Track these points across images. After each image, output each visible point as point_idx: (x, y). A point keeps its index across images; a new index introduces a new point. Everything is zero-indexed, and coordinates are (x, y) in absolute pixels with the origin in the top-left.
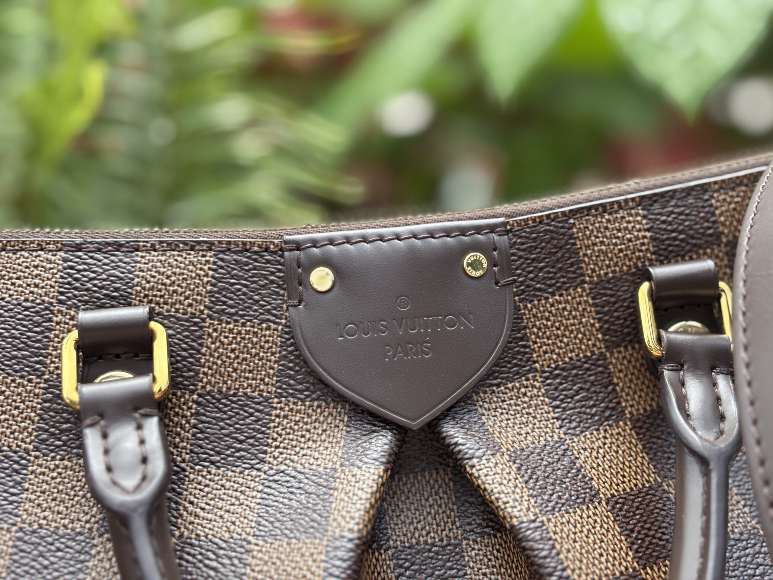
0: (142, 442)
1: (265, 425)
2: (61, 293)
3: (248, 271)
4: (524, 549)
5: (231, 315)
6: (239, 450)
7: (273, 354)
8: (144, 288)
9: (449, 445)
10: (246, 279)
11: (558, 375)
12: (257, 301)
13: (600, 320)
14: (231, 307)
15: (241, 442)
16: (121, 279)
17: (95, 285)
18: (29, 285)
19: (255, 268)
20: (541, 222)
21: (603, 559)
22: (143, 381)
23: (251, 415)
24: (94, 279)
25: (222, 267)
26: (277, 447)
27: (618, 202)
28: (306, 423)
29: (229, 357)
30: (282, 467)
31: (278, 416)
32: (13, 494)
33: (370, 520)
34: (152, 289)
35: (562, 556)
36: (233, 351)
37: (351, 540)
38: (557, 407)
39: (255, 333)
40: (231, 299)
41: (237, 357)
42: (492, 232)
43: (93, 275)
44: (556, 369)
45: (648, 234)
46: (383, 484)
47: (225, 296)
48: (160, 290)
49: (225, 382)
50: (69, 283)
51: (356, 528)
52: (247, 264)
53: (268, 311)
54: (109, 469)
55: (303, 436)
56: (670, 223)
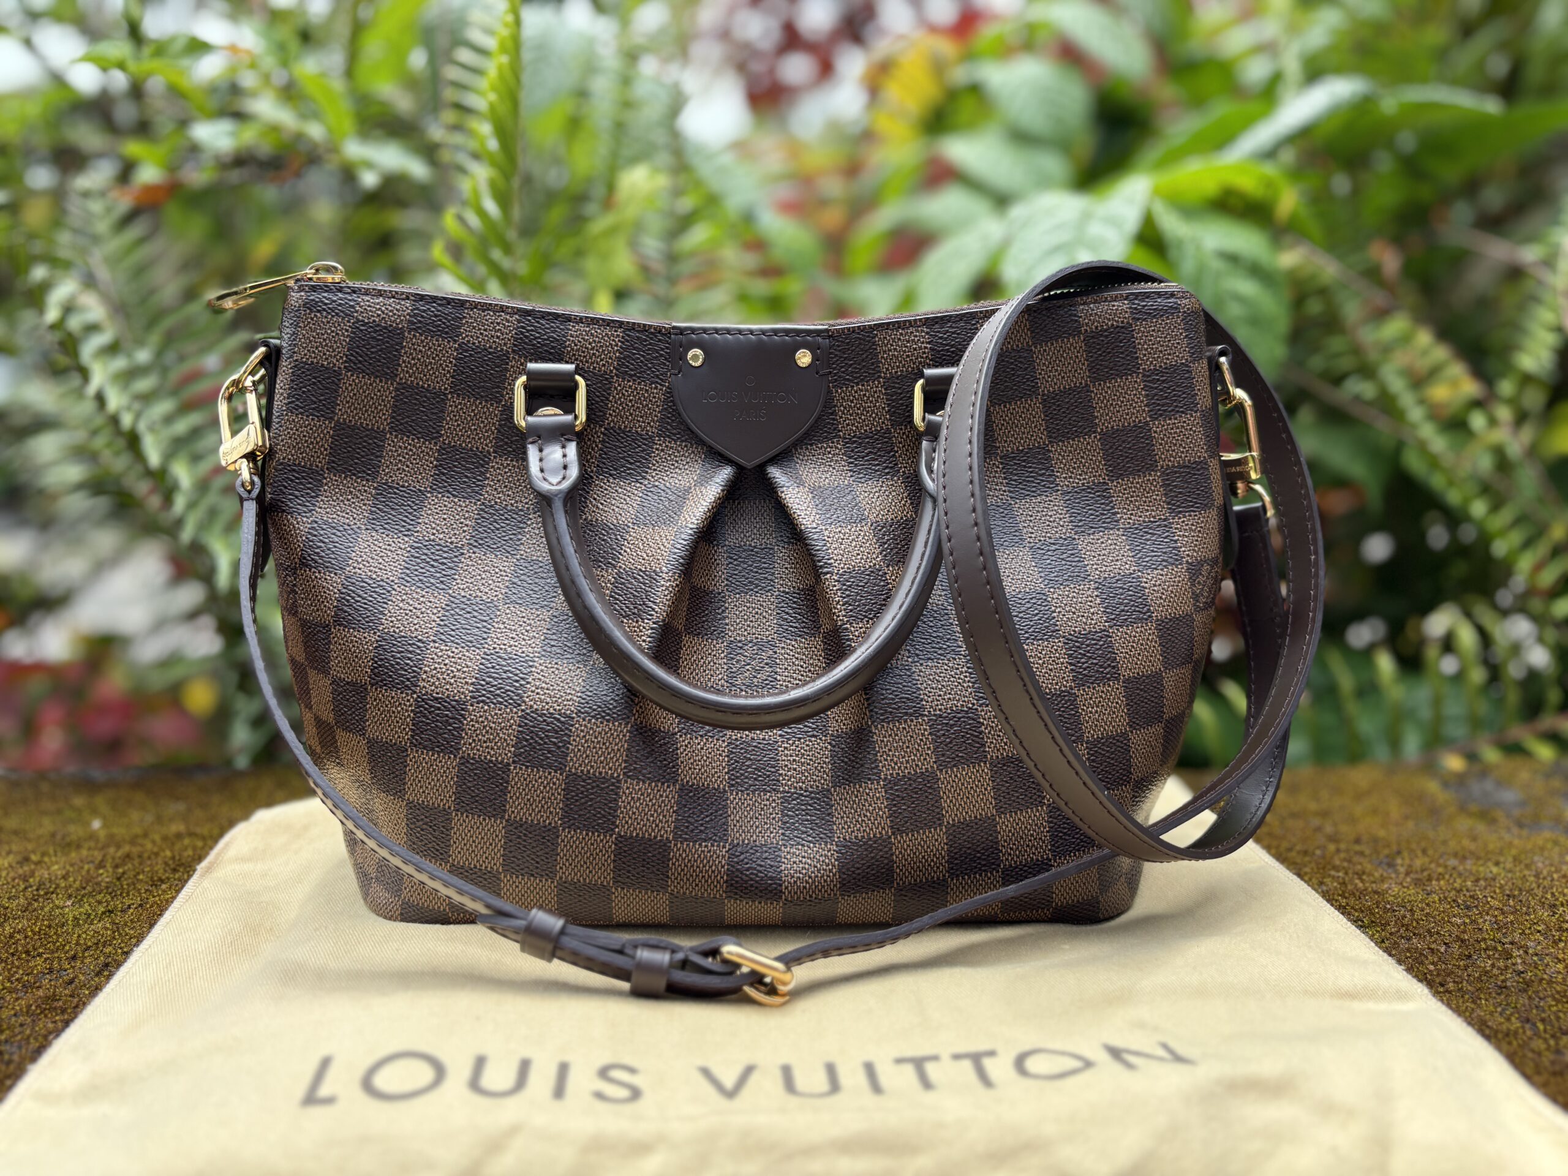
0: (565, 456)
1: (648, 454)
2: (515, 345)
3: (646, 345)
4: (807, 545)
5: (631, 376)
6: (629, 469)
7: (658, 406)
8: (573, 349)
9: (770, 478)
10: (644, 352)
11: (855, 442)
12: (650, 368)
13: (889, 405)
14: (632, 370)
15: (631, 464)
16: (558, 340)
17: (539, 343)
18: (492, 336)
19: (650, 344)
20: (853, 331)
21: (859, 557)
22: (569, 418)
23: (640, 446)
24: (539, 338)
25: (628, 341)
26: (655, 470)
27: (909, 321)
28: (676, 456)
29: (627, 405)
30: (657, 483)
31: (657, 449)
32: (479, 480)
33: (706, 519)
34: (578, 350)
35: (830, 551)
36: (631, 401)
37: (691, 529)
38: (852, 463)
39: (646, 390)
40: (633, 364)
41: (633, 406)
42: (818, 336)
43: (537, 335)
44: (854, 437)
45: (929, 346)
46: (719, 499)
47: (628, 362)
48: (584, 352)
49: (624, 422)
50: (521, 339)
51: (696, 522)
52: (646, 341)
53: (657, 376)
54: (542, 471)
55: (673, 465)
56: (945, 339)
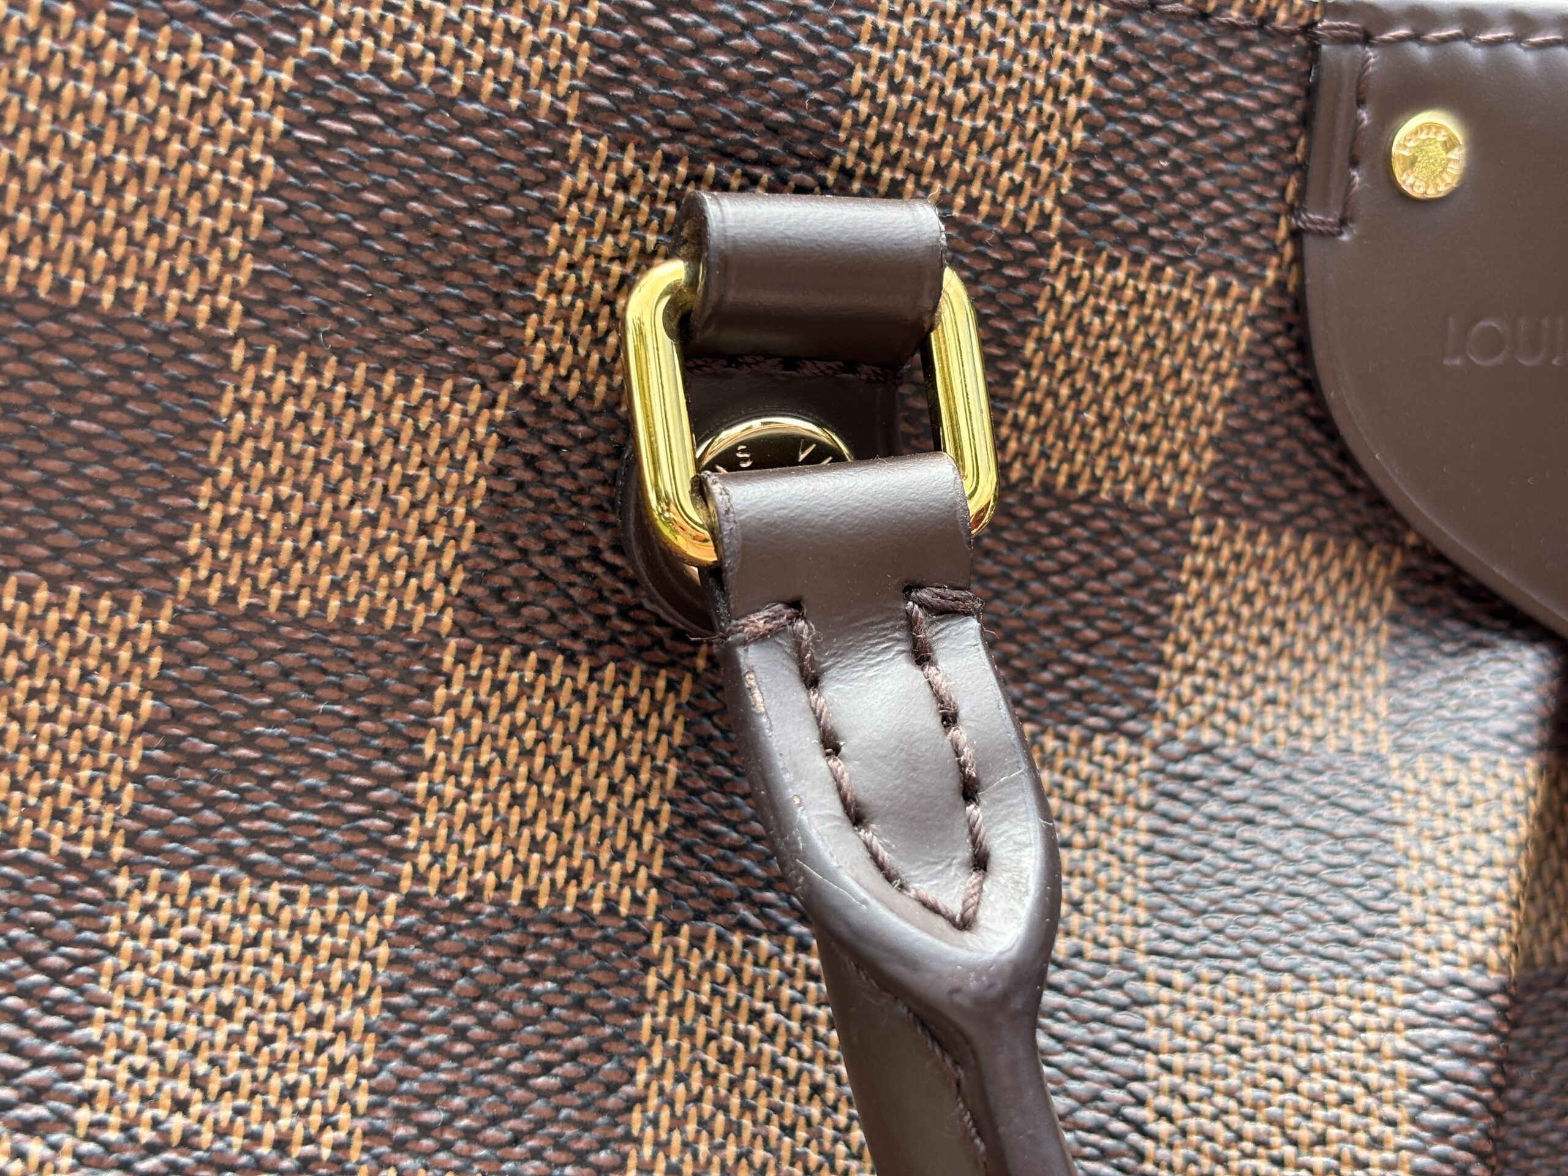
1: (1157, 598)
2: (599, 85)
3: (1197, 88)
5: (1124, 238)
6: (1081, 670)
7: (1219, 377)
8: (880, 110)
10: (1188, 117)
12: (1206, 200)
14: (1130, 210)
15: (1086, 647)
16: (811, 61)
17: (717, 70)
19: (1219, 81)
23: (1124, 564)
24: (719, 44)
25: (1125, 67)
26: (1189, 670)
28: (1275, 601)
29: (1095, 377)
30: (1208, 736)
31: (1198, 573)
34: (903, 115)
36: (1110, 356)
39: (1183, 306)
40: (1134, 182)
41: (1117, 379)
43: (712, 30)
47: (1119, 170)
48: (929, 123)
49: (1069, 458)
50: (629, 46)
52: (1201, 64)
53: (1234, 235)
55: (1265, 641)
